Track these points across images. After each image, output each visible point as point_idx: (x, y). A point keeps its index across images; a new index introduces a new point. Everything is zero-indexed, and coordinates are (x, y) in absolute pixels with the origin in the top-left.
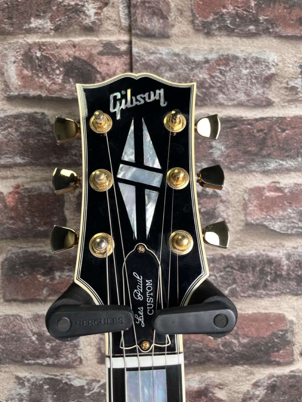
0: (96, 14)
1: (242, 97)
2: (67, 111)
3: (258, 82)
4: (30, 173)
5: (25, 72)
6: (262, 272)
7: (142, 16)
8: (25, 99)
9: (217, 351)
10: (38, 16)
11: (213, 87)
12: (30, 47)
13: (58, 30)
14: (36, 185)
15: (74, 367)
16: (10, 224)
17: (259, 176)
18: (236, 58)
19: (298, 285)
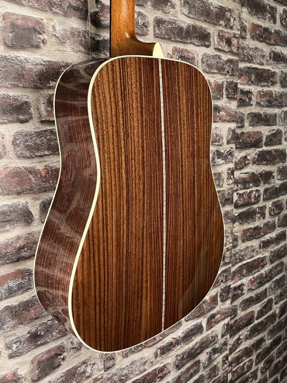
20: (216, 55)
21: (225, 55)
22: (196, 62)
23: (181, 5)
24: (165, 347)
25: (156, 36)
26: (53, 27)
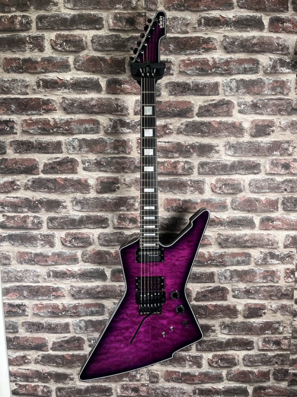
0: (136, 4)
1: (179, 30)
2: (126, 34)
3: (184, 26)
4: (115, 53)
5: (115, 21)
6: (184, 87)
7: (149, 4)
8: (114, 30)
9: (170, 112)
10: (118, 4)
11: (170, 27)
12: (116, 13)
13: (125, 9)
14: (117, 57)
15: (127, 116)
16: (109, 69)
17: (184, 56)
18: (177, 18)
19: (195, 92)
20: (268, 179)
21: (282, 177)
22: (242, 186)
23: (226, 150)
24: (204, 390)
25: (200, 174)
26: (124, 180)
